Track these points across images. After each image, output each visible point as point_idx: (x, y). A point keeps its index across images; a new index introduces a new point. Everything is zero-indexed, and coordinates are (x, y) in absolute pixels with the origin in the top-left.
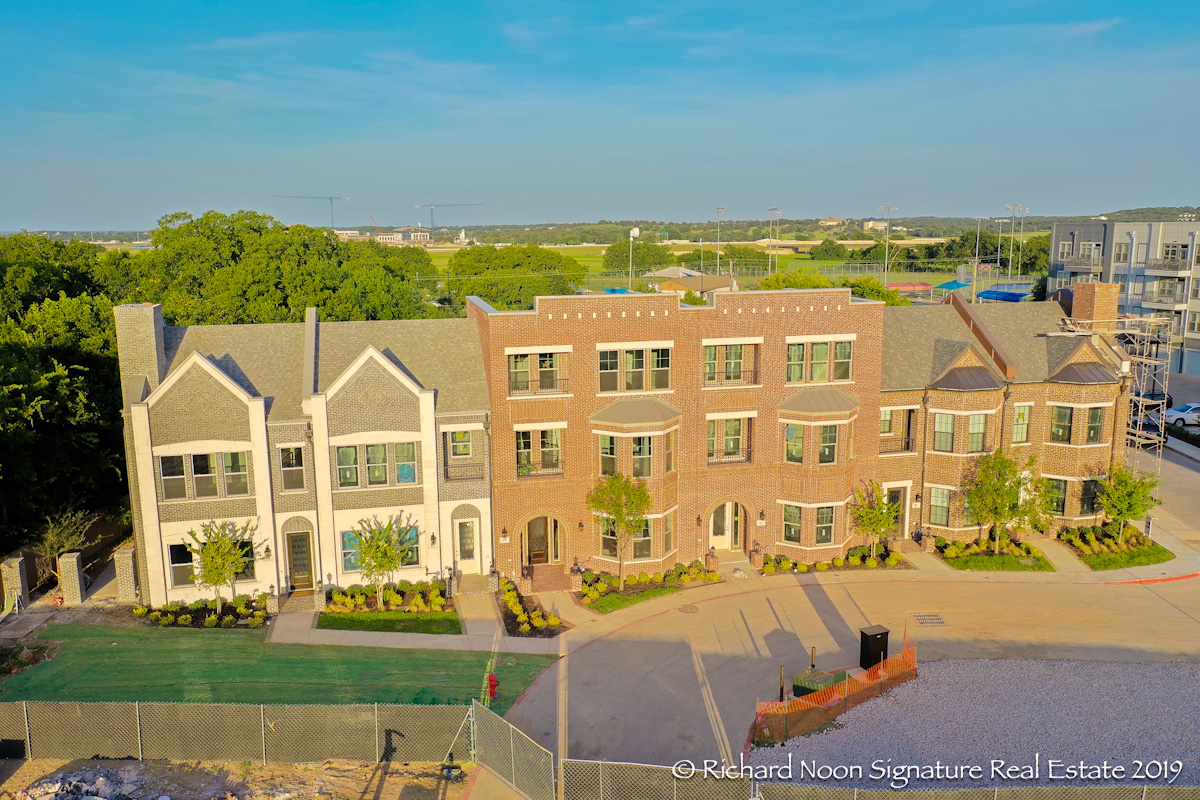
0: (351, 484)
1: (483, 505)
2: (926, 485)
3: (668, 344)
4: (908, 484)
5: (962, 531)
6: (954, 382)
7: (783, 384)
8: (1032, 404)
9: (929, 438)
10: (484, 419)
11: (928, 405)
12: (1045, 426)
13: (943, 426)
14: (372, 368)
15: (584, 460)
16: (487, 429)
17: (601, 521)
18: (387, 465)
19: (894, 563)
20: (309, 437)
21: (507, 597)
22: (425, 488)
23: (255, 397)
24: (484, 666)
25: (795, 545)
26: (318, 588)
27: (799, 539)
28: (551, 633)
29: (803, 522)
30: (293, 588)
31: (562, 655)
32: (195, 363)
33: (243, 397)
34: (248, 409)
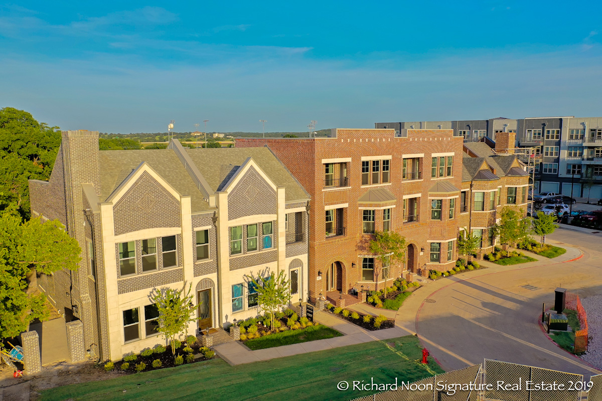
0: (237, 252)
1: (304, 258)
2: (471, 228)
3: (389, 157)
4: (465, 228)
5: (488, 248)
6: (481, 176)
7: (430, 178)
9: (472, 205)
10: (306, 205)
11: (472, 188)
12: (504, 196)
13: (478, 198)
14: (252, 173)
15: (355, 227)
16: (307, 210)
17: (362, 260)
18: (258, 237)
19: (479, 266)
20: (214, 222)
21: (337, 311)
22: (279, 250)
23: (183, 195)
24: (388, 349)
25: (437, 263)
26: (217, 327)
27: (438, 260)
28: (388, 324)
29: (442, 251)
30: (200, 329)
31: (414, 334)
32: (145, 172)
33: (177, 195)
34: (179, 203)
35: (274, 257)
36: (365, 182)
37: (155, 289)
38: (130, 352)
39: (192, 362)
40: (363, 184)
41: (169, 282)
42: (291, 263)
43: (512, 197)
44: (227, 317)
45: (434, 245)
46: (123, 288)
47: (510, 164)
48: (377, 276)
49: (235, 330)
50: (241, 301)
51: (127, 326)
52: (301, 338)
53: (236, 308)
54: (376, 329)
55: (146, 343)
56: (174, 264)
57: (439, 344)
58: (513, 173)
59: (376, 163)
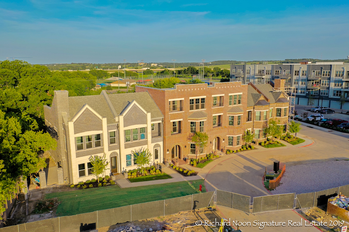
0: (128, 141)
1: (161, 143)
2: (254, 129)
3: (205, 97)
4: (250, 129)
5: (262, 139)
6: (259, 103)
7: (228, 106)
8: (273, 108)
9: (255, 118)
10: (162, 120)
11: (254, 109)
12: (275, 113)
13: (258, 114)
14: (135, 107)
15: (186, 129)
16: (162, 122)
17: (190, 145)
18: (138, 134)
19: (253, 148)
20: (118, 128)
21: (174, 167)
22: (148, 140)
23: (103, 117)
24: (189, 184)
25: (231, 146)
26: (120, 172)
27: (232, 145)
28: (195, 174)
29: (234, 140)
30: (112, 173)
31: (203, 179)
32: (87, 108)
33: (100, 117)
34: (102, 120)
35: (146, 143)
36: (192, 108)
37: (92, 156)
38: (81, 181)
39: (105, 186)
40: (190, 109)
41: (98, 153)
42: (155, 145)
43: (279, 113)
44: (123, 168)
45: (230, 137)
46: (78, 156)
47: (278, 96)
48: (197, 152)
49: (125, 174)
50: (130, 162)
51: (80, 170)
52: (154, 179)
53: (128, 164)
54: (188, 176)
55: (88, 178)
56: (100, 146)
57: (212, 183)
58: (280, 101)
59: (197, 100)
